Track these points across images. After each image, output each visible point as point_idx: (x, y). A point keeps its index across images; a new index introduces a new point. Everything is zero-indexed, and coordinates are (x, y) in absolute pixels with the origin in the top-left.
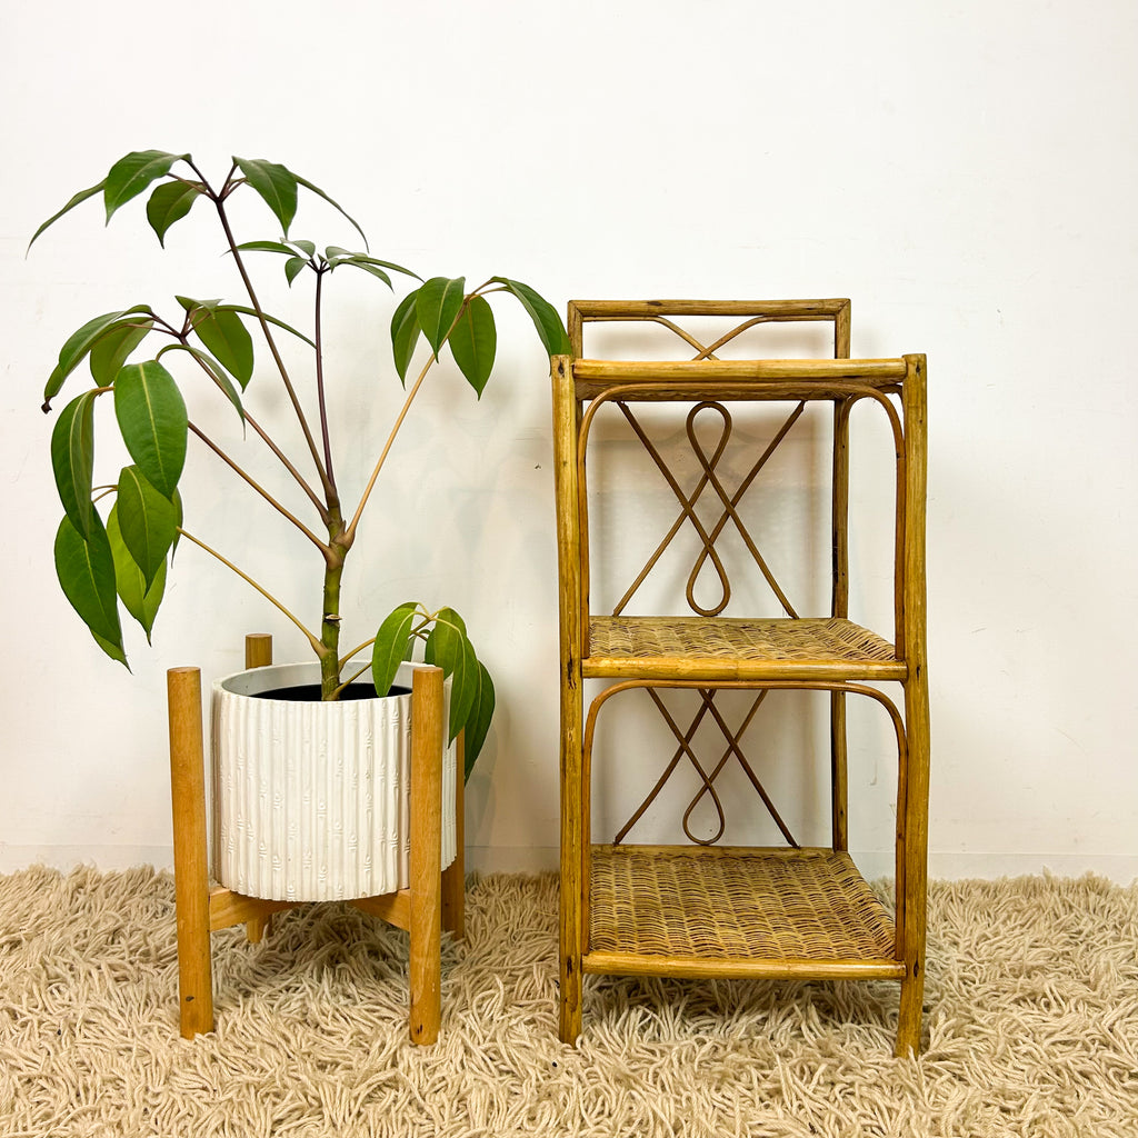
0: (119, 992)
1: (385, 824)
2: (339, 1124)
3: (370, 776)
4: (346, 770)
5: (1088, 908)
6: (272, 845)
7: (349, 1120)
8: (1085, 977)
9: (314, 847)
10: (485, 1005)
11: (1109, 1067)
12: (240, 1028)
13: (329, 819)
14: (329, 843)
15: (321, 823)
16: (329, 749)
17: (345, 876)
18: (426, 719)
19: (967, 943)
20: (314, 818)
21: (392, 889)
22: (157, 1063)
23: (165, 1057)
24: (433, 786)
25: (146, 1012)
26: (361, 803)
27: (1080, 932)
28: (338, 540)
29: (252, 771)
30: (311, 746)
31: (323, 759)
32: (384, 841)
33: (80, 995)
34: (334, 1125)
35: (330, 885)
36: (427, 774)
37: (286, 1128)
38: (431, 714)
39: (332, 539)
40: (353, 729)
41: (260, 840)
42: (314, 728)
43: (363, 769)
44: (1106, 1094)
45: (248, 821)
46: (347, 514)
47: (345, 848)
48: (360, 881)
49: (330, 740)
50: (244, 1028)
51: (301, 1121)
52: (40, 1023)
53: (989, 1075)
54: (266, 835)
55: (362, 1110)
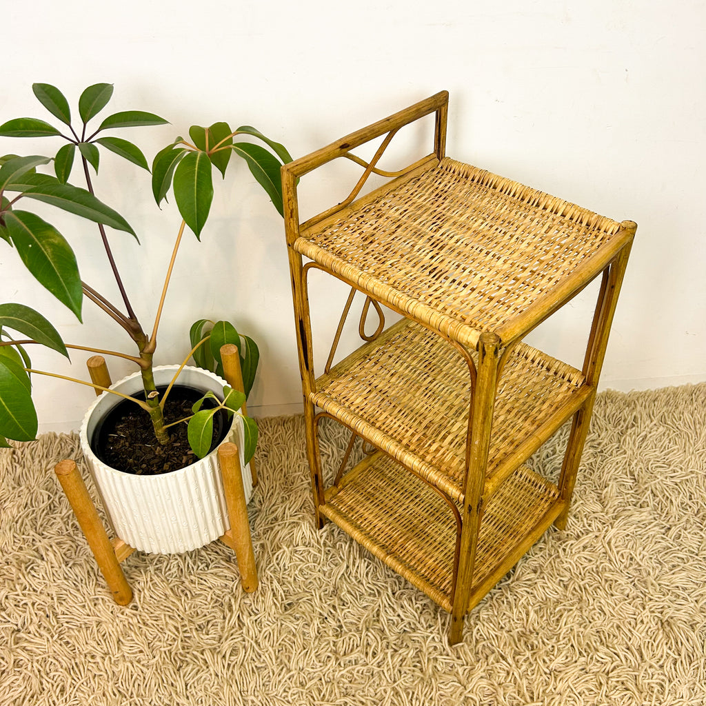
0: (70, 570)
1: (212, 512)
2: (220, 674)
3: (200, 499)
4: (184, 500)
5: (605, 416)
6: (146, 532)
7: (225, 672)
8: (600, 491)
9: (172, 532)
10: (280, 557)
11: (606, 581)
12: (148, 598)
13: (179, 521)
14: (182, 530)
15: (175, 525)
16: (172, 495)
17: (194, 540)
18: (231, 477)
19: (538, 459)
20: (170, 524)
21: (221, 534)
22: (110, 635)
23: (114, 630)
24: (240, 503)
25: (91, 584)
26: (197, 511)
27: (599, 444)
28: (146, 351)
29: (125, 505)
30: (160, 497)
31: (170, 501)
32: (214, 518)
33: (48, 572)
34: (217, 675)
35: (186, 545)
36: (236, 500)
37: (192, 681)
38: (234, 474)
39: (142, 351)
40: (185, 485)
41: (138, 532)
42: (160, 488)
43: (195, 497)
44: (602, 601)
45: (129, 523)
46: (147, 330)
47: (192, 530)
48: (203, 540)
49: (171, 490)
50: (151, 597)
51: (199, 675)
52: (33, 604)
53: (546, 589)
54: (142, 530)
55: (230, 662)
